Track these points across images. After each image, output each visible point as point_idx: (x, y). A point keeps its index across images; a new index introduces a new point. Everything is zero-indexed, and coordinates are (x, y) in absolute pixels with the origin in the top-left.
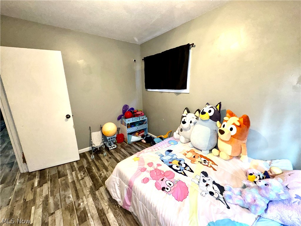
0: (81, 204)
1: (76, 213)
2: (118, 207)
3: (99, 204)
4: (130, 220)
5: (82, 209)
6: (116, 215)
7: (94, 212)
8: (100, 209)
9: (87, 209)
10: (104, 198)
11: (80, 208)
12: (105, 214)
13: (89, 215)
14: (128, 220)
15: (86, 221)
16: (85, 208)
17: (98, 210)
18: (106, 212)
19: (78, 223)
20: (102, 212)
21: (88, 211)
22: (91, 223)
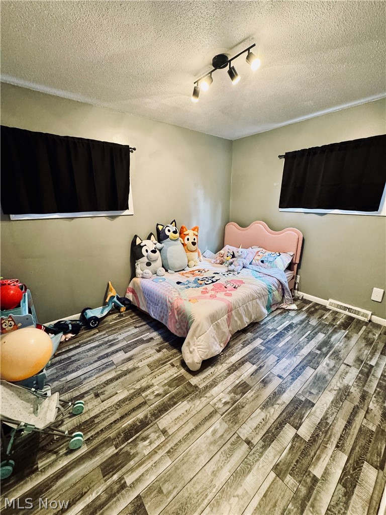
0: (224, 401)
1: (239, 401)
2: (222, 354)
3: (220, 376)
4: (234, 342)
5: (232, 395)
6: (232, 354)
7: (232, 377)
8: (228, 372)
9: (230, 389)
10: (211, 373)
11: (231, 399)
12: (233, 365)
13: (237, 382)
14: (234, 344)
15: (245, 382)
16: (230, 392)
17: (229, 374)
18: (231, 364)
19: (250, 391)
20: (232, 369)
21: (234, 385)
22: (246, 375)
